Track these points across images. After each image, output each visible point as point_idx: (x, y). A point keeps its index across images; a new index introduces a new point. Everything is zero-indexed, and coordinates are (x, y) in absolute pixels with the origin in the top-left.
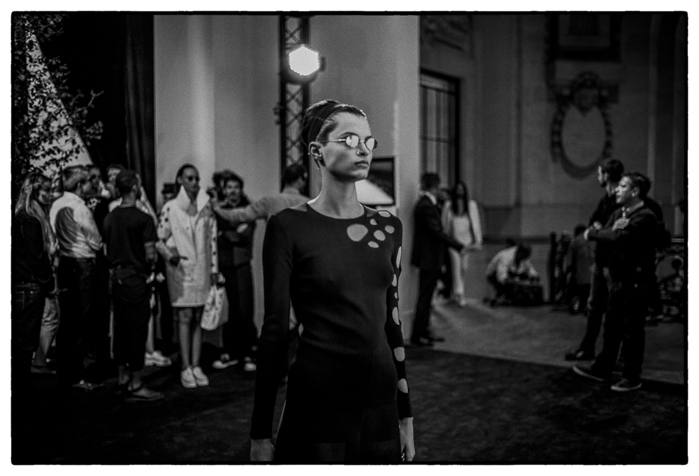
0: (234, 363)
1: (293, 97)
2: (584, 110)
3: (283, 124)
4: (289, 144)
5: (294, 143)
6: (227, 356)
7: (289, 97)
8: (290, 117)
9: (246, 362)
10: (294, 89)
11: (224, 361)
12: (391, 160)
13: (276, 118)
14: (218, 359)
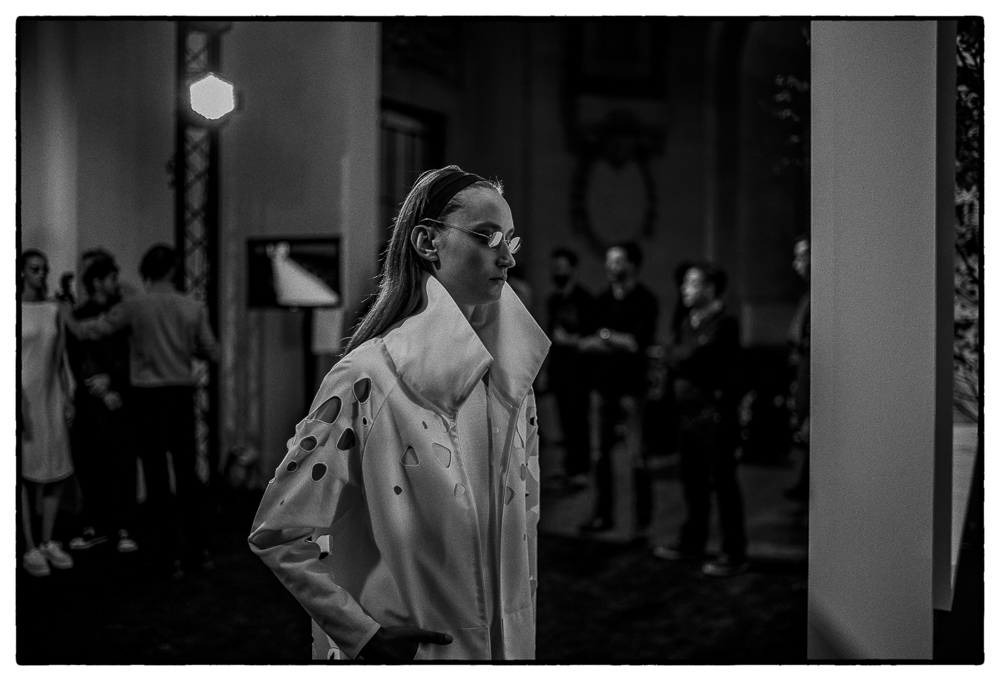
0: (102, 540)
1: (195, 147)
2: (617, 164)
3: (180, 187)
4: (188, 215)
5: (195, 215)
6: (92, 531)
7: (189, 147)
8: (191, 177)
9: (119, 539)
10: (196, 136)
11: (87, 538)
12: (336, 241)
13: (169, 177)
14: (79, 534)
